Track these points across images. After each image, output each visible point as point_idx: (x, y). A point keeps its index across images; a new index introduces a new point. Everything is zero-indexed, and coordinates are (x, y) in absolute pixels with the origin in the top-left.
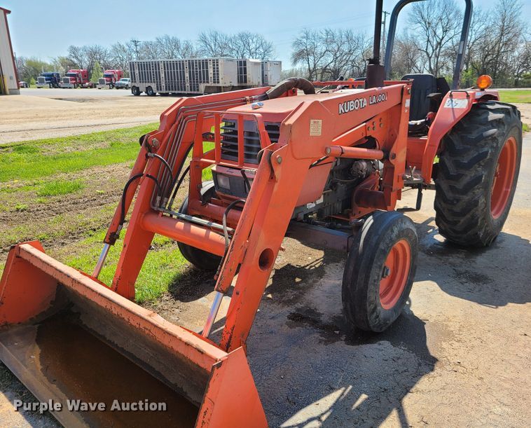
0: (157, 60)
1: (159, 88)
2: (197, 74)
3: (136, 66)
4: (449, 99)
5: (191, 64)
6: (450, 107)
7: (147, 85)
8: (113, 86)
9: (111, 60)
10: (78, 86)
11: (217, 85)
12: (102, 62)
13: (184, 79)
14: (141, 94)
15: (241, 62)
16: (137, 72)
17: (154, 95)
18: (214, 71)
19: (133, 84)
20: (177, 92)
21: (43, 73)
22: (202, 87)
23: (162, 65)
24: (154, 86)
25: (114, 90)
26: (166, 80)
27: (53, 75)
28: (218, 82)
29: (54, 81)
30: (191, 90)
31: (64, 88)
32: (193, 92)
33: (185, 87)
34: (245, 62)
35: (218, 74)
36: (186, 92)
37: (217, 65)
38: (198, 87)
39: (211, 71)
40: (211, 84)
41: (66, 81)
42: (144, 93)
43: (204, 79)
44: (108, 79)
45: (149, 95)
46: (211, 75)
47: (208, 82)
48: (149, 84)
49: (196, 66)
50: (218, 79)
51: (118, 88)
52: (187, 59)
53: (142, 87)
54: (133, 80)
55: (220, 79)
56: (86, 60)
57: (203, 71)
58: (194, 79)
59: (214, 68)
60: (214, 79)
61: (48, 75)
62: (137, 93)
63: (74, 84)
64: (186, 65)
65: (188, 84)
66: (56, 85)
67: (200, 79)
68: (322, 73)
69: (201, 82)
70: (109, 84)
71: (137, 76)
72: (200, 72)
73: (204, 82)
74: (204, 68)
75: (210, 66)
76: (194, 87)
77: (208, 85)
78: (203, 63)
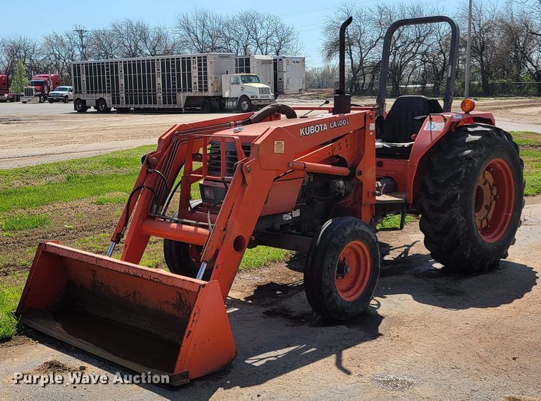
0: (114, 60)
1: (116, 100)
2: (174, 79)
3: (83, 70)
4: (429, 122)
5: (166, 65)
6: (429, 129)
7: (99, 96)
8: (45, 99)
9: (41, 58)
11: (204, 94)
12: (27, 61)
13: (154, 87)
14: (88, 110)
15: (241, 60)
16: (83, 77)
17: (107, 111)
18: (200, 74)
19: (78, 96)
20: (142, 106)
22: (182, 98)
23: (121, 67)
24: (108, 98)
25: (47, 105)
26: (126, 87)
28: (206, 90)
30: (164, 103)
32: (167, 106)
33: (155, 98)
34: (248, 61)
35: (206, 78)
36: (156, 106)
37: (205, 65)
38: (175, 98)
39: (195, 73)
40: (195, 93)
42: (92, 109)
43: (184, 86)
44: (38, 88)
45: (99, 112)
46: (195, 80)
47: (190, 90)
48: (101, 95)
49: (173, 66)
50: (206, 86)
51: (52, 101)
52: (159, 57)
53: (90, 99)
54: (78, 90)
55: (209, 86)
56: (4, 59)
57: (184, 75)
58: (169, 86)
59: (200, 69)
60: (200, 86)
62: (82, 108)
64: (158, 67)
65: (160, 95)
67: (179, 86)
68: (373, 73)
69: (179, 91)
70: (39, 96)
71: (84, 83)
72: (179, 75)
73: (185, 91)
74: (184, 70)
75: (194, 66)
76: (170, 97)
77: (192, 94)
78: (184, 62)
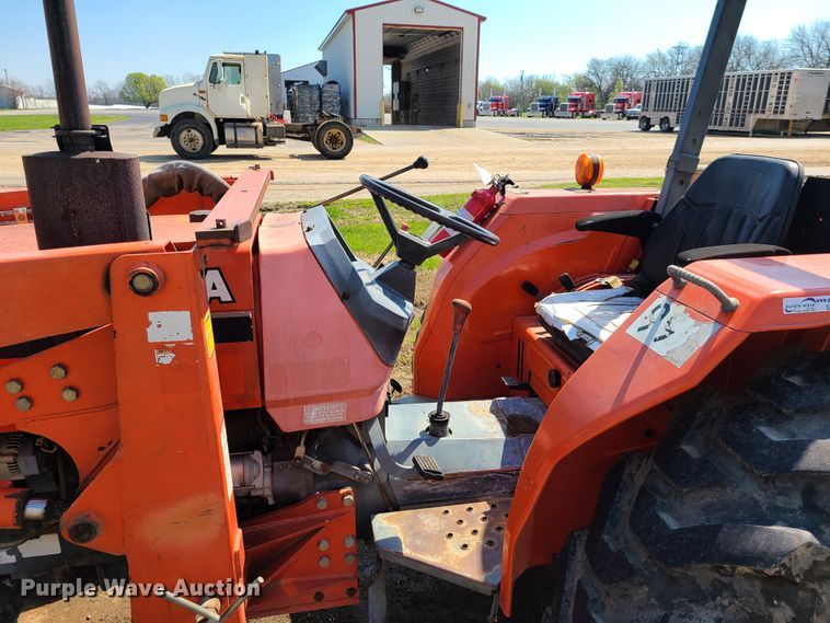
2: (747, 98)
3: (654, 86)
5: (742, 82)
7: (663, 115)
8: (624, 116)
10: (577, 115)
11: (779, 117)
12: (629, 79)
13: (723, 107)
14: (652, 129)
16: (653, 95)
17: (669, 131)
18: (779, 93)
19: (644, 114)
21: (541, 97)
22: (751, 121)
24: (672, 117)
25: (624, 122)
27: (550, 100)
28: (782, 112)
29: (549, 108)
30: (731, 125)
31: (559, 117)
32: (732, 129)
33: (721, 119)
35: (785, 98)
36: (720, 129)
37: (788, 82)
38: (743, 120)
39: (773, 92)
40: (769, 115)
41: (564, 108)
42: (657, 128)
43: (758, 107)
44: (619, 105)
45: (663, 131)
46: (772, 100)
47: (763, 112)
48: (667, 114)
49: (750, 84)
50: (783, 108)
51: (629, 118)
53: (655, 117)
54: (645, 108)
55: (787, 108)
56: (608, 78)
57: (760, 94)
58: (740, 107)
59: (780, 88)
60: (776, 108)
61: (544, 101)
62: (646, 126)
63: (573, 112)
64: (733, 84)
65: (727, 116)
66: (551, 114)
67: (752, 107)
69: (751, 112)
70: (618, 113)
71: (652, 101)
72: (754, 94)
73: (757, 112)
74: (761, 88)
75: (774, 84)
76: (738, 119)
77: (764, 117)
78: (763, 79)
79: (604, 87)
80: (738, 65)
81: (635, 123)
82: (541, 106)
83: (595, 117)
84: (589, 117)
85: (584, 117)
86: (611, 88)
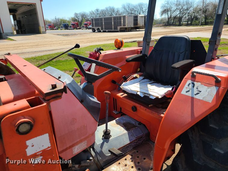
1: (102, 29)
2: (117, 23)
3: (94, 20)
5: (115, 18)
7: (98, 27)
8: (87, 28)
9: (89, 18)
10: (75, 28)
11: (125, 27)
12: (86, 18)
13: (112, 25)
14: (96, 31)
15: (135, 16)
16: (94, 22)
17: (100, 32)
18: (124, 21)
19: (93, 27)
20: (110, 30)
21: (63, 24)
22: (119, 28)
23: (103, 19)
24: (100, 28)
25: (88, 30)
27: (66, 25)
28: (125, 26)
29: (66, 27)
30: (114, 29)
31: (70, 29)
32: (115, 30)
33: (112, 28)
34: (137, 16)
35: (125, 22)
36: (112, 30)
37: (125, 18)
38: (117, 28)
39: (122, 21)
40: (122, 26)
41: (71, 27)
42: (97, 31)
43: (119, 25)
44: (85, 25)
45: (98, 32)
46: (122, 23)
47: (121, 26)
48: (99, 27)
49: (117, 19)
50: (125, 25)
51: (89, 29)
52: (117, 16)
53: (96, 28)
54: (93, 26)
55: (126, 24)
56: (80, 18)
57: (119, 21)
58: (115, 25)
59: (124, 20)
60: (124, 25)
61: (64, 25)
62: (94, 31)
63: (73, 28)
64: (113, 19)
65: (113, 27)
66: (67, 28)
67: (118, 25)
68: (174, 19)
69: (118, 26)
70: (86, 28)
71: (94, 24)
72: (118, 21)
73: (120, 26)
74: (119, 20)
75: (122, 19)
76: (116, 28)
77: (121, 27)
78: (119, 18)
79: (80, 20)
80: (112, 14)
81: (91, 30)
82: (64, 26)
83: (80, 29)
84: (78, 29)
85: (76, 29)
86: (82, 21)
